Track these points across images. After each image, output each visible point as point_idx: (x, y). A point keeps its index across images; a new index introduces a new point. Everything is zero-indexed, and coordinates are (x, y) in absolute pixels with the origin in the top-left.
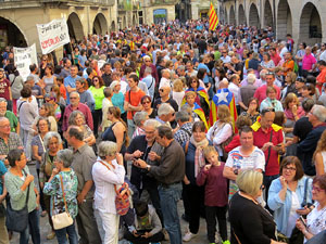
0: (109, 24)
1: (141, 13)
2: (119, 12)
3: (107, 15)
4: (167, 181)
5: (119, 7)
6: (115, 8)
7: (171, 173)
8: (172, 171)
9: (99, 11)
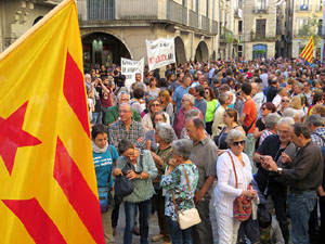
0: (210, 53)
1: (240, 48)
2: (221, 44)
3: (209, 44)
4: (300, 187)
5: (221, 37)
6: (217, 38)
7: (307, 177)
8: (308, 175)
9: (202, 39)
